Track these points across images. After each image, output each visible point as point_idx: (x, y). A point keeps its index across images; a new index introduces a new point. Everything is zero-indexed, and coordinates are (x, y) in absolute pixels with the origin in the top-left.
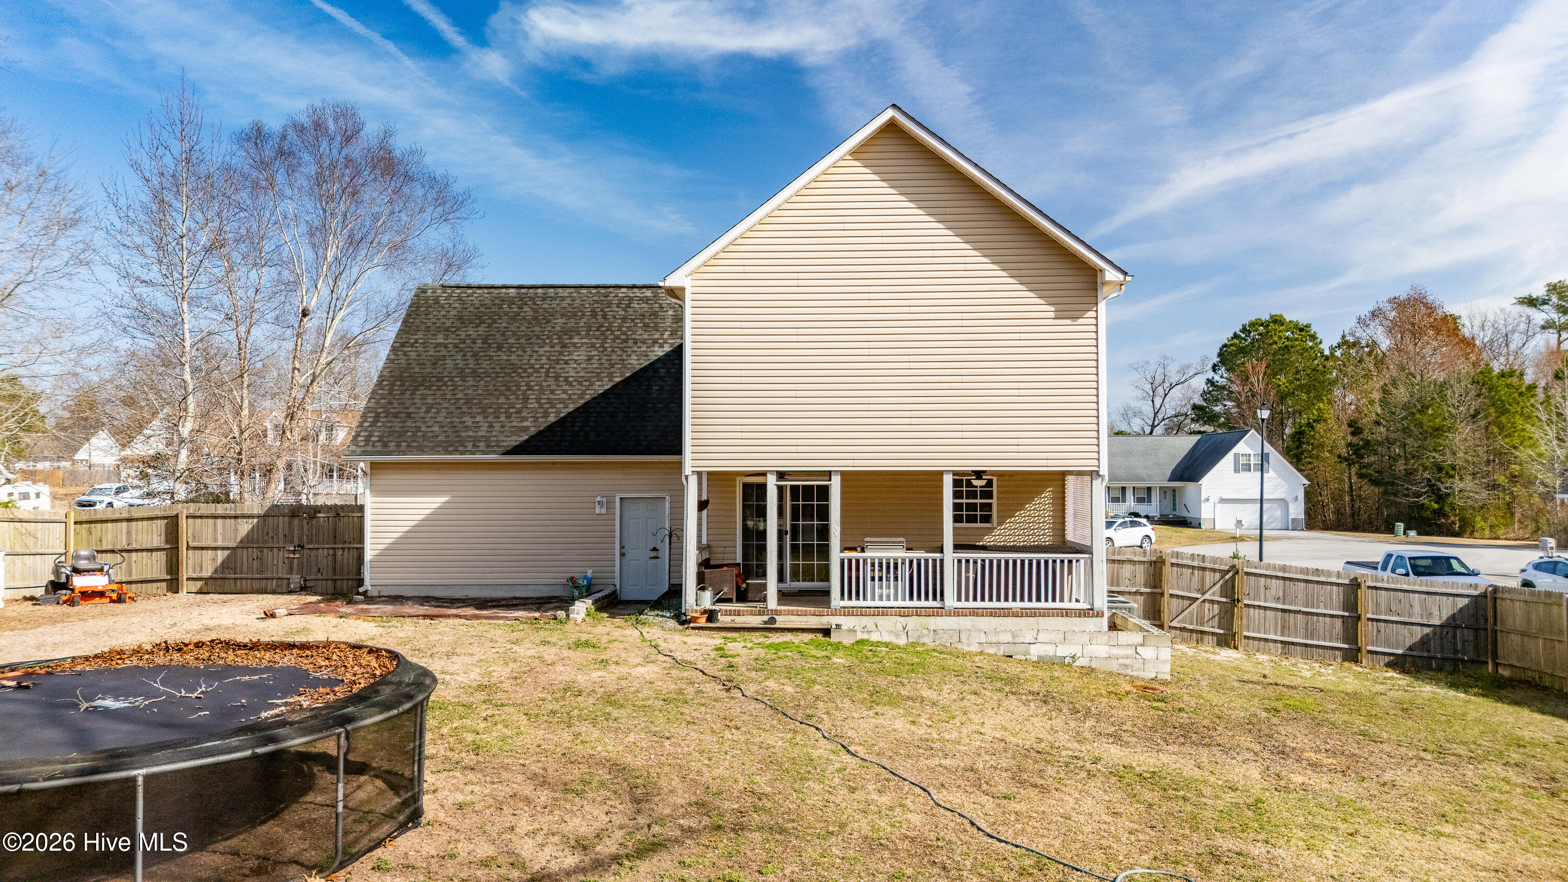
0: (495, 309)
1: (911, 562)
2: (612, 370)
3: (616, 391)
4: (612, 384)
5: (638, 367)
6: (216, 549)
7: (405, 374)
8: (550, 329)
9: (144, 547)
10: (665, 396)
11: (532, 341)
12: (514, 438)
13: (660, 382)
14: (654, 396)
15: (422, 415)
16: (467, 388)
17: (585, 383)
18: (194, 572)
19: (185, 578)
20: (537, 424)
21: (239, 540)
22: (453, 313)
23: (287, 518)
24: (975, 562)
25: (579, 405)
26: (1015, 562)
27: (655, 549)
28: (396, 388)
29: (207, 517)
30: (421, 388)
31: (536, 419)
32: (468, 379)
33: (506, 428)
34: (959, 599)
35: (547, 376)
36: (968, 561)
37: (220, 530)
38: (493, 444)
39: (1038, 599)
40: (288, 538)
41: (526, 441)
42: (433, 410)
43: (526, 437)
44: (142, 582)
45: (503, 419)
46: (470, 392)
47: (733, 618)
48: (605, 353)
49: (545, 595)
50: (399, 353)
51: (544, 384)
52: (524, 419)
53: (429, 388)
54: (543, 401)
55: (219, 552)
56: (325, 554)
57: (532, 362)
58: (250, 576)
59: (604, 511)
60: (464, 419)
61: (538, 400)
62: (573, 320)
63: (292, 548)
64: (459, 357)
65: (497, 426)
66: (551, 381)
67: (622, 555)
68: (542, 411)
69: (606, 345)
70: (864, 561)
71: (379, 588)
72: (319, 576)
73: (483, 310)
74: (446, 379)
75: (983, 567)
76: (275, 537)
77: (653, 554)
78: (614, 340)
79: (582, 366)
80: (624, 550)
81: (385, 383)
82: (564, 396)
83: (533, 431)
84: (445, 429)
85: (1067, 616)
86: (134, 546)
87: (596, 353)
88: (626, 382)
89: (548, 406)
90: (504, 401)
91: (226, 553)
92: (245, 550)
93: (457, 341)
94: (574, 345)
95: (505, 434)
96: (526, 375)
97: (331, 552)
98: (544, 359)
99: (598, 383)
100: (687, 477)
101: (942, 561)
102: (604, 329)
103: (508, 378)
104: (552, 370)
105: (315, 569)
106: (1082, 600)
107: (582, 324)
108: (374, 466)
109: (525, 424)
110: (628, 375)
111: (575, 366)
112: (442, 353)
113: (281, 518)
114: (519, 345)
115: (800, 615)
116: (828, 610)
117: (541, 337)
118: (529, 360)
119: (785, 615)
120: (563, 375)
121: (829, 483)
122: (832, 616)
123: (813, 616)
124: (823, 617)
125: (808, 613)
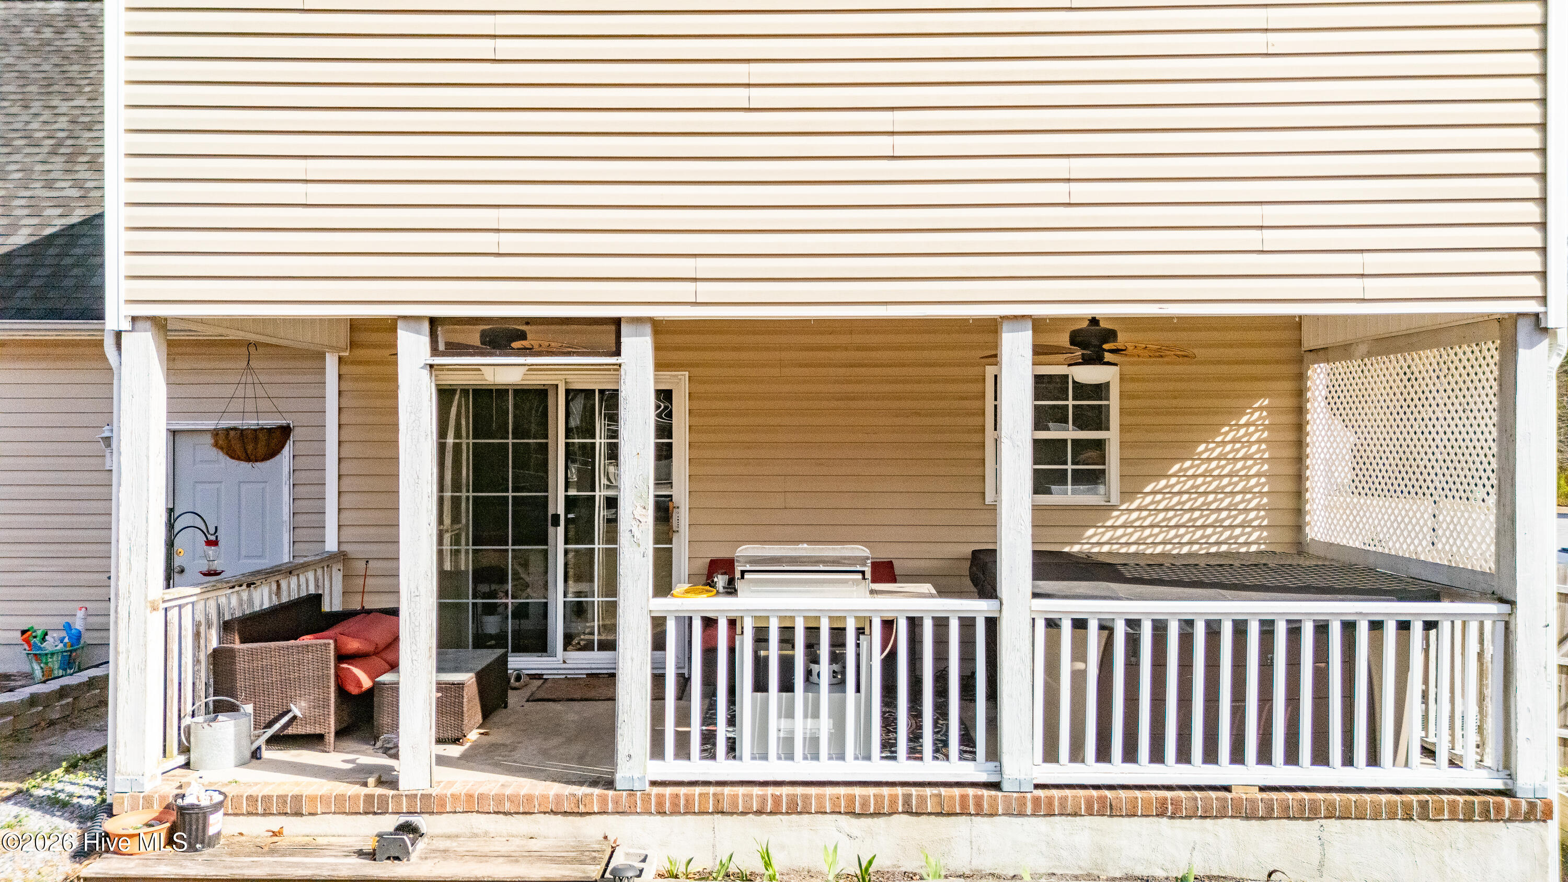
1: (888, 625)
24: (1106, 628)
26: (1240, 629)
34: (1051, 754)
35: (53, 153)
36: (1080, 624)
39: (1321, 757)
47: (275, 823)
51: (39, 167)
54: (16, 202)
57: (34, 126)
66: (58, 163)
70: (732, 623)
75: (1133, 643)
85: (1424, 816)
89: (26, 211)
96: (6, 150)
98: (63, 122)
100: (119, 337)
101: (992, 624)
106: (1470, 756)
114: (20, 97)
115: (510, 814)
116: (607, 795)
117: (78, 82)
118: (28, 123)
119: (455, 812)
120: (90, 151)
121: (613, 360)
122: (617, 816)
123: (552, 817)
124: (588, 817)
125: (537, 806)
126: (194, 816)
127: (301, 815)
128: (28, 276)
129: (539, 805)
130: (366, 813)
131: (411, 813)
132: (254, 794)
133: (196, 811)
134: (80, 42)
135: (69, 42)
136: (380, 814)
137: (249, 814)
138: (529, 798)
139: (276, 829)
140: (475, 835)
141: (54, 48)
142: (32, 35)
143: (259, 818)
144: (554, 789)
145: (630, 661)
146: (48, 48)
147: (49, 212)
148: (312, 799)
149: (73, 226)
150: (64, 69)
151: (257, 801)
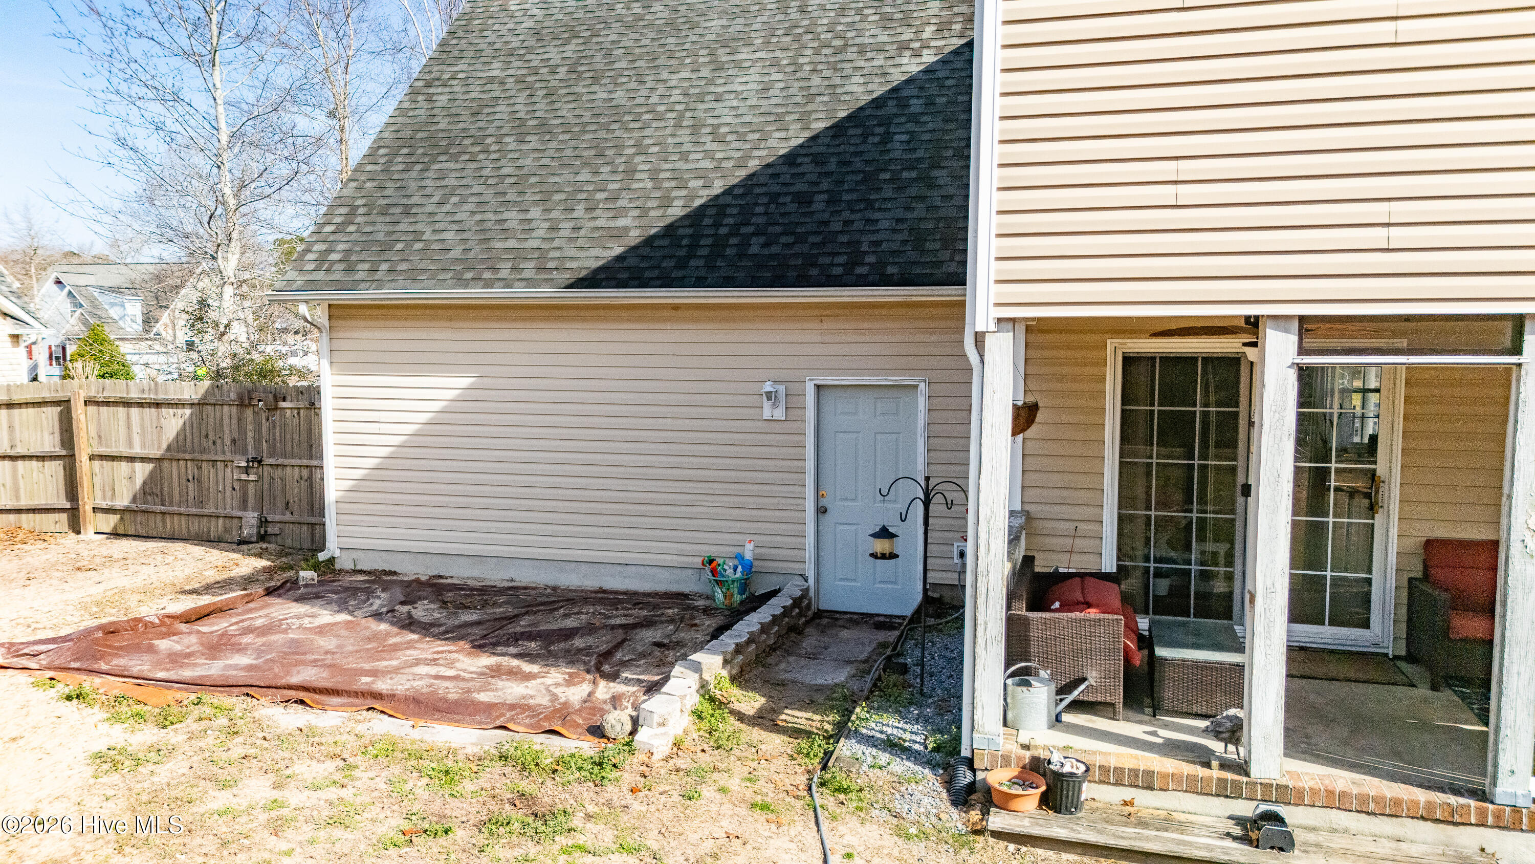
0: (601, 13)
2: (810, 107)
3: (815, 150)
4: (807, 134)
5: (864, 99)
6: (131, 459)
7: (420, 135)
8: (695, 38)
9: (33, 451)
10: (920, 154)
11: (659, 62)
12: (594, 252)
13: (911, 126)
14: (896, 154)
15: (431, 209)
16: (524, 155)
17: (751, 136)
18: (104, 499)
19: (89, 508)
20: (644, 222)
21: (164, 446)
22: (529, 24)
23: (234, 409)
25: (735, 181)
27: (884, 533)
28: (399, 159)
29: (116, 404)
30: (442, 158)
31: (644, 212)
32: (528, 138)
33: (583, 233)
35: (678, 126)
37: (136, 428)
38: (551, 265)
40: (238, 445)
41: (620, 258)
42: (455, 199)
43: (618, 251)
44: (34, 511)
45: (579, 213)
46: (528, 162)
47: (1127, 793)
48: (799, 75)
49: (661, 588)
50: (421, 98)
51: (670, 141)
52: (620, 213)
53: (455, 158)
54: (663, 175)
55: (138, 466)
56: (297, 477)
57: (654, 100)
58: (183, 510)
59: (779, 413)
60: (506, 216)
61: (654, 174)
62: (741, 21)
63: (244, 464)
64: (521, 99)
65: (566, 228)
66: (685, 136)
67: (821, 511)
68: (658, 194)
69: (802, 60)
71: (355, 555)
72: (288, 517)
73: (581, 15)
74: (490, 140)
76: (219, 442)
77: (881, 546)
78: (817, 51)
79: (749, 102)
80: (823, 502)
81: (382, 151)
82: (707, 164)
83: (634, 237)
84: (465, 236)
86: (20, 450)
87: (780, 76)
88: (838, 129)
89: (673, 184)
90: (588, 177)
91: (150, 466)
92: (174, 464)
93: (523, 72)
94: (738, 65)
95: (580, 243)
96: (638, 125)
97: (305, 473)
98: (677, 96)
99: (777, 135)
100: (979, 339)
102: (799, 31)
103: (603, 134)
104: (689, 114)
105: (280, 504)
107: (758, 26)
108: (336, 312)
109: (621, 222)
110: (842, 115)
111: (735, 103)
112: (492, 95)
113: (226, 408)
114: (633, 72)
115: (1374, 814)
116: (1488, 809)
117: (678, 55)
118: (648, 98)
119: (1314, 806)
120: (709, 122)
121: (1514, 359)
122: (1497, 830)
123: (1421, 822)
124: (1462, 827)
125: (1405, 810)
126: (1071, 783)
127: (1152, 789)
128: (694, 246)
129: (1408, 809)
130: (1218, 795)
131: (1266, 801)
132: (1106, 764)
133: (1074, 779)
134: (666, 14)
135: (658, 16)
136: (1232, 798)
137: (1102, 782)
138: (1397, 802)
139: (1128, 799)
140: (1334, 831)
141: (646, 23)
142: (624, 11)
143: (1110, 787)
144: (1422, 796)
145: (1516, 675)
146: (641, 23)
147: (692, 184)
148: (1164, 776)
149: (717, 196)
150: (662, 42)
151: (1109, 771)
